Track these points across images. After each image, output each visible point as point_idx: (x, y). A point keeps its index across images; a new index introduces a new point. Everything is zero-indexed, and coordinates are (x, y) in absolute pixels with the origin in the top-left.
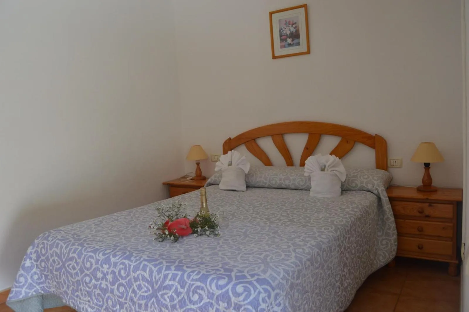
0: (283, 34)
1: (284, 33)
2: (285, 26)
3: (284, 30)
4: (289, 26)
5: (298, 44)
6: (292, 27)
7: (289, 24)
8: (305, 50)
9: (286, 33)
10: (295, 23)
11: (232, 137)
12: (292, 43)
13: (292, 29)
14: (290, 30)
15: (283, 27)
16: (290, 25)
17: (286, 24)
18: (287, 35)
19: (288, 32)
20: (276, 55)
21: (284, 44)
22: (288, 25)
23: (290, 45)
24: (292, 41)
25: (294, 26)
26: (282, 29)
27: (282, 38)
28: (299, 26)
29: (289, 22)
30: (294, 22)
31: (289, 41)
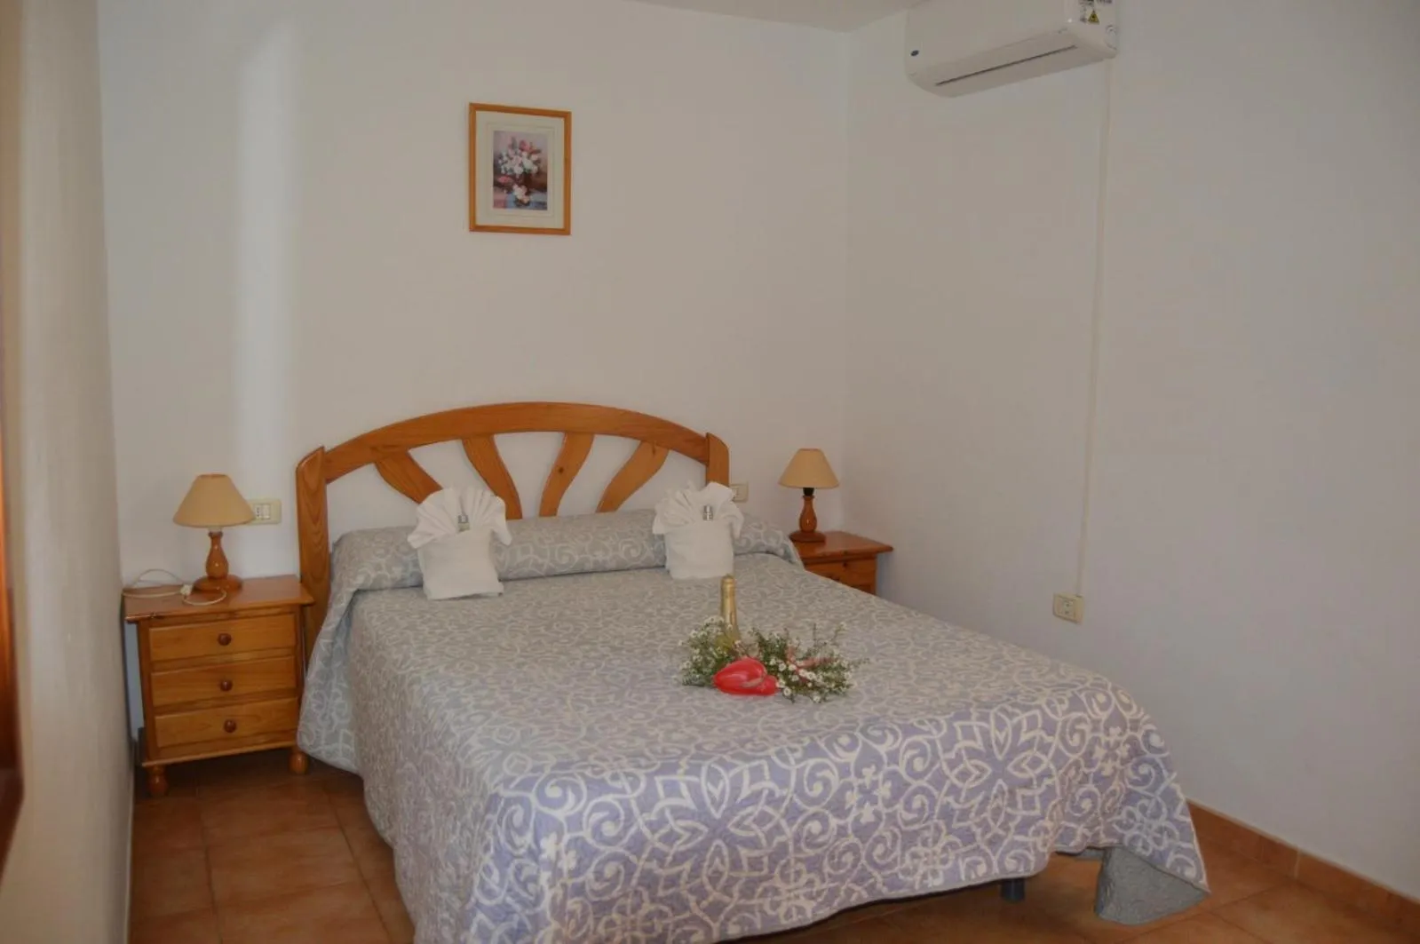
0: (503, 172)
1: (505, 169)
2: (511, 153)
3: (506, 162)
4: (521, 156)
5: (542, 206)
6: (529, 157)
7: (522, 150)
8: (559, 224)
9: (512, 170)
10: (537, 152)
11: (329, 446)
12: (526, 200)
13: (528, 164)
14: (521, 165)
15: (504, 154)
16: (525, 154)
17: (513, 146)
18: (513, 177)
19: (518, 171)
20: (480, 222)
21: (503, 195)
22: (519, 151)
23: (520, 204)
24: (528, 193)
25: (534, 157)
26: (501, 157)
27: (502, 180)
28: (546, 161)
29: (523, 143)
30: (535, 148)
31: (519, 192)
